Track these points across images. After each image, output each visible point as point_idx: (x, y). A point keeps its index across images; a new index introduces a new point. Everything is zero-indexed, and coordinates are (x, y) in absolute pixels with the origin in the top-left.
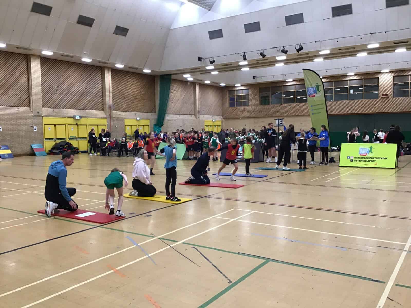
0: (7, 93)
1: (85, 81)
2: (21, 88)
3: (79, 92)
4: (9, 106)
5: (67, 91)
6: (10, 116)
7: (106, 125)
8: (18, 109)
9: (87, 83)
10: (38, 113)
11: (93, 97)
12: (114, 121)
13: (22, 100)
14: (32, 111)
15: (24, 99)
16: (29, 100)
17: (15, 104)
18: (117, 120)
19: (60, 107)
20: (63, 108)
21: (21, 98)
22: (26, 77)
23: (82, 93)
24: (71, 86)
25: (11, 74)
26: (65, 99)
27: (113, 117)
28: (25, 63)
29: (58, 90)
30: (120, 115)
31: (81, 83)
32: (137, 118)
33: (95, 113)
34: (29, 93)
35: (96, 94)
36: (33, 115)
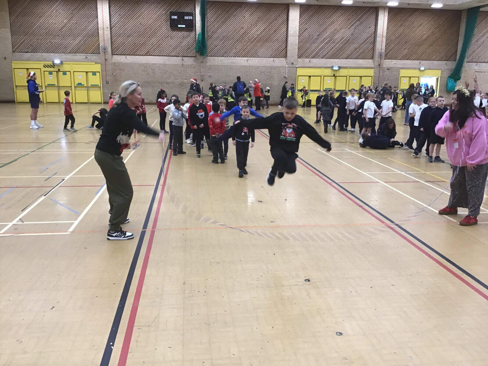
0: (266, 45)
1: (353, 26)
2: (279, 39)
3: (344, 39)
4: (266, 57)
5: (328, 39)
6: (264, 67)
7: (372, 77)
8: (274, 60)
9: (355, 28)
10: (293, 64)
11: (361, 44)
12: (384, 72)
13: (279, 51)
14: (287, 62)
15: (282, 50)
16: (286, 50)
17: (272, 55)
18: (389, 70)
19: (319, 57)
20: (323, 58)
21: (278, 50)
22: (285, 27)
23: (347, 40)
24: (334, 33)
25: (271, 25)
26: (325, 48)
27: (384, 67)
28: (285, 12)
29: (318, 38)
30: (395, 64)
31: (347, 28)
32: (420, 68)
33: (361, 62)
34: (287, 44)
35: (366, 40)
36: (287, 66)
